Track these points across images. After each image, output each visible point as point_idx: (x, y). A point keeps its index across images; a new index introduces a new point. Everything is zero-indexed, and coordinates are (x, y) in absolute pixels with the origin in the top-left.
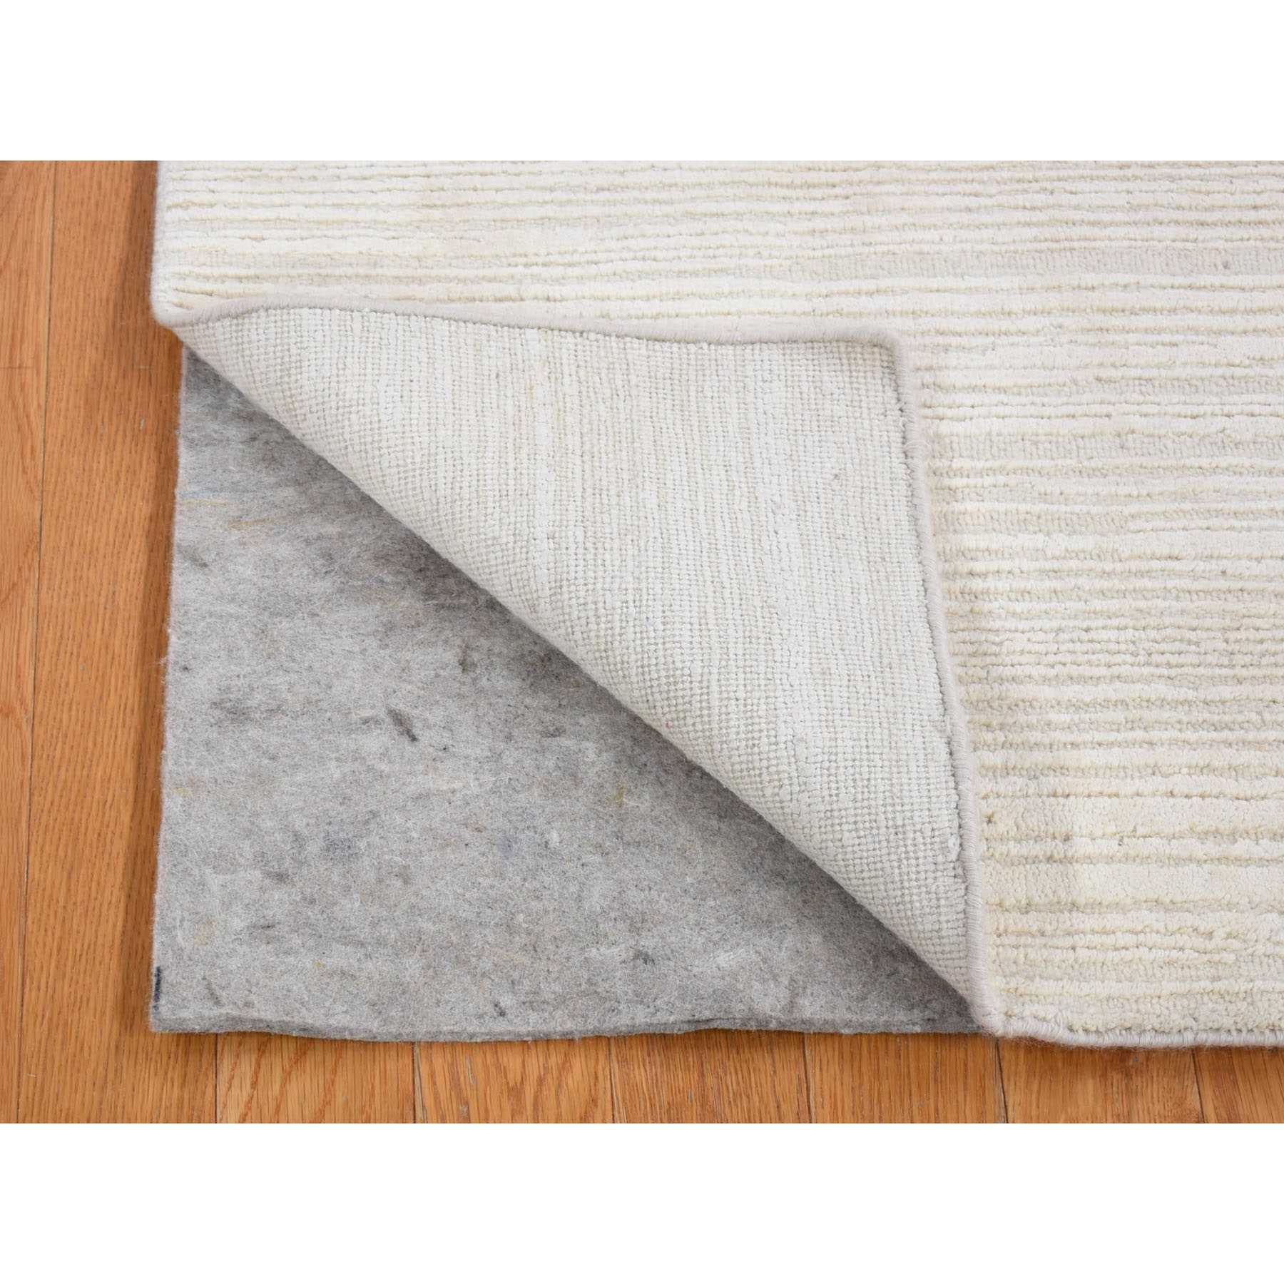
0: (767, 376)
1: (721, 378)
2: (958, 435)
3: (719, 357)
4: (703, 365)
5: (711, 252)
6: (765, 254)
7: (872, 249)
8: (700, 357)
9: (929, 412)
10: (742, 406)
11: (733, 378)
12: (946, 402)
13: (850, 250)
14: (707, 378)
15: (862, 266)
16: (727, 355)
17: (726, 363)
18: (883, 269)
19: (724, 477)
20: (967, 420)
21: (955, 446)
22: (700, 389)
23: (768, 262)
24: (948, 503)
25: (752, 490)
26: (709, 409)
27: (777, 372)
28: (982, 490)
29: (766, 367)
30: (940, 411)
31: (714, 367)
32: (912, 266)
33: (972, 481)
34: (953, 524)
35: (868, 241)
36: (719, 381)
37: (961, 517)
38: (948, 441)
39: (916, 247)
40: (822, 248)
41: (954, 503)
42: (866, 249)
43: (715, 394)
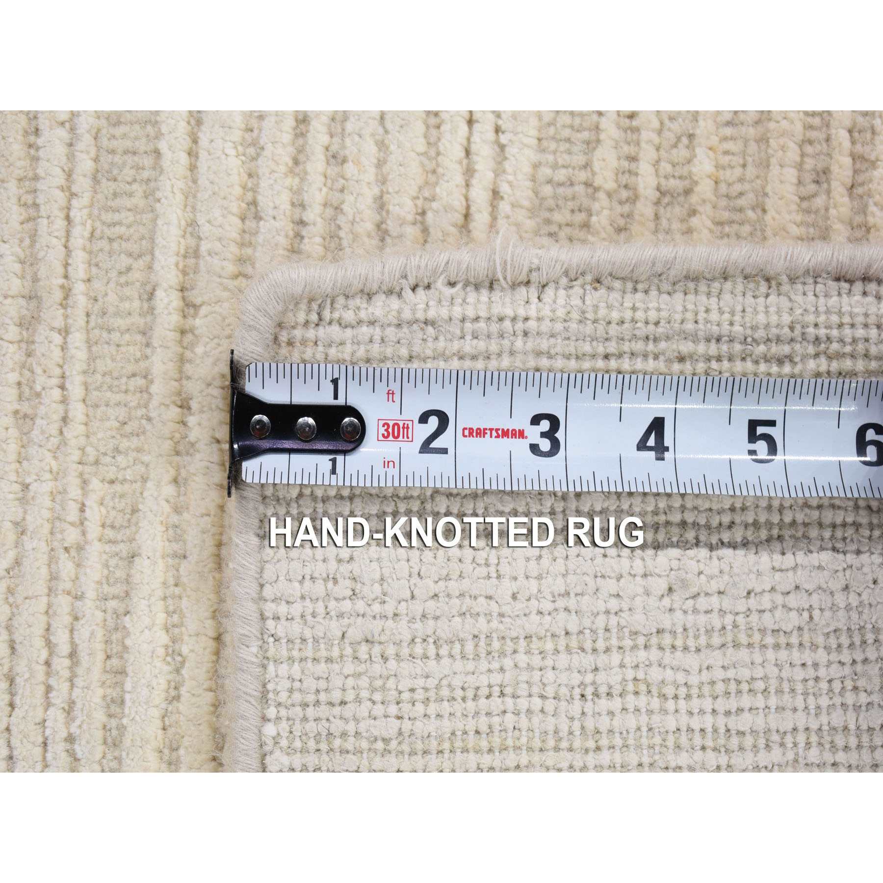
0: (343, 588)
1: (350, 696)
2: (536, 166)
3: (297, 697)
4: (317, 738)
5: (61, 664)
6: (72, 536)
7: (79, 288)
8: (298, 744)
9: (481, 218)
10: (418, 650)
11: (350, 668)
12: (459, 179)
13: (77, 338)
14: (351, 727)
15: (117, 314)
16: (291, 678)
17: (310, 684)
18: (129, 269)
19: (616, 704)
20: (503, 139)
21: (561, 175)
22: (380, 745)
23: (94, 530)
24: (693, 213)
25: (641, 640)
26: (431, 726)
27: (333, 565)
28: (667, 134)
29: (319, 589)
30: (480, 195)
31: (324, 711)
32: (128, 203)
33: (647, 154)
34: (741, 210)
35: (58, 295)
36: (358, 700)
37: (723, 188)
38: (547, 190)
39: (82, 184)
40: (64, 401)
41: (694, 199)
42: (81, 301)
43: (393, 709)
